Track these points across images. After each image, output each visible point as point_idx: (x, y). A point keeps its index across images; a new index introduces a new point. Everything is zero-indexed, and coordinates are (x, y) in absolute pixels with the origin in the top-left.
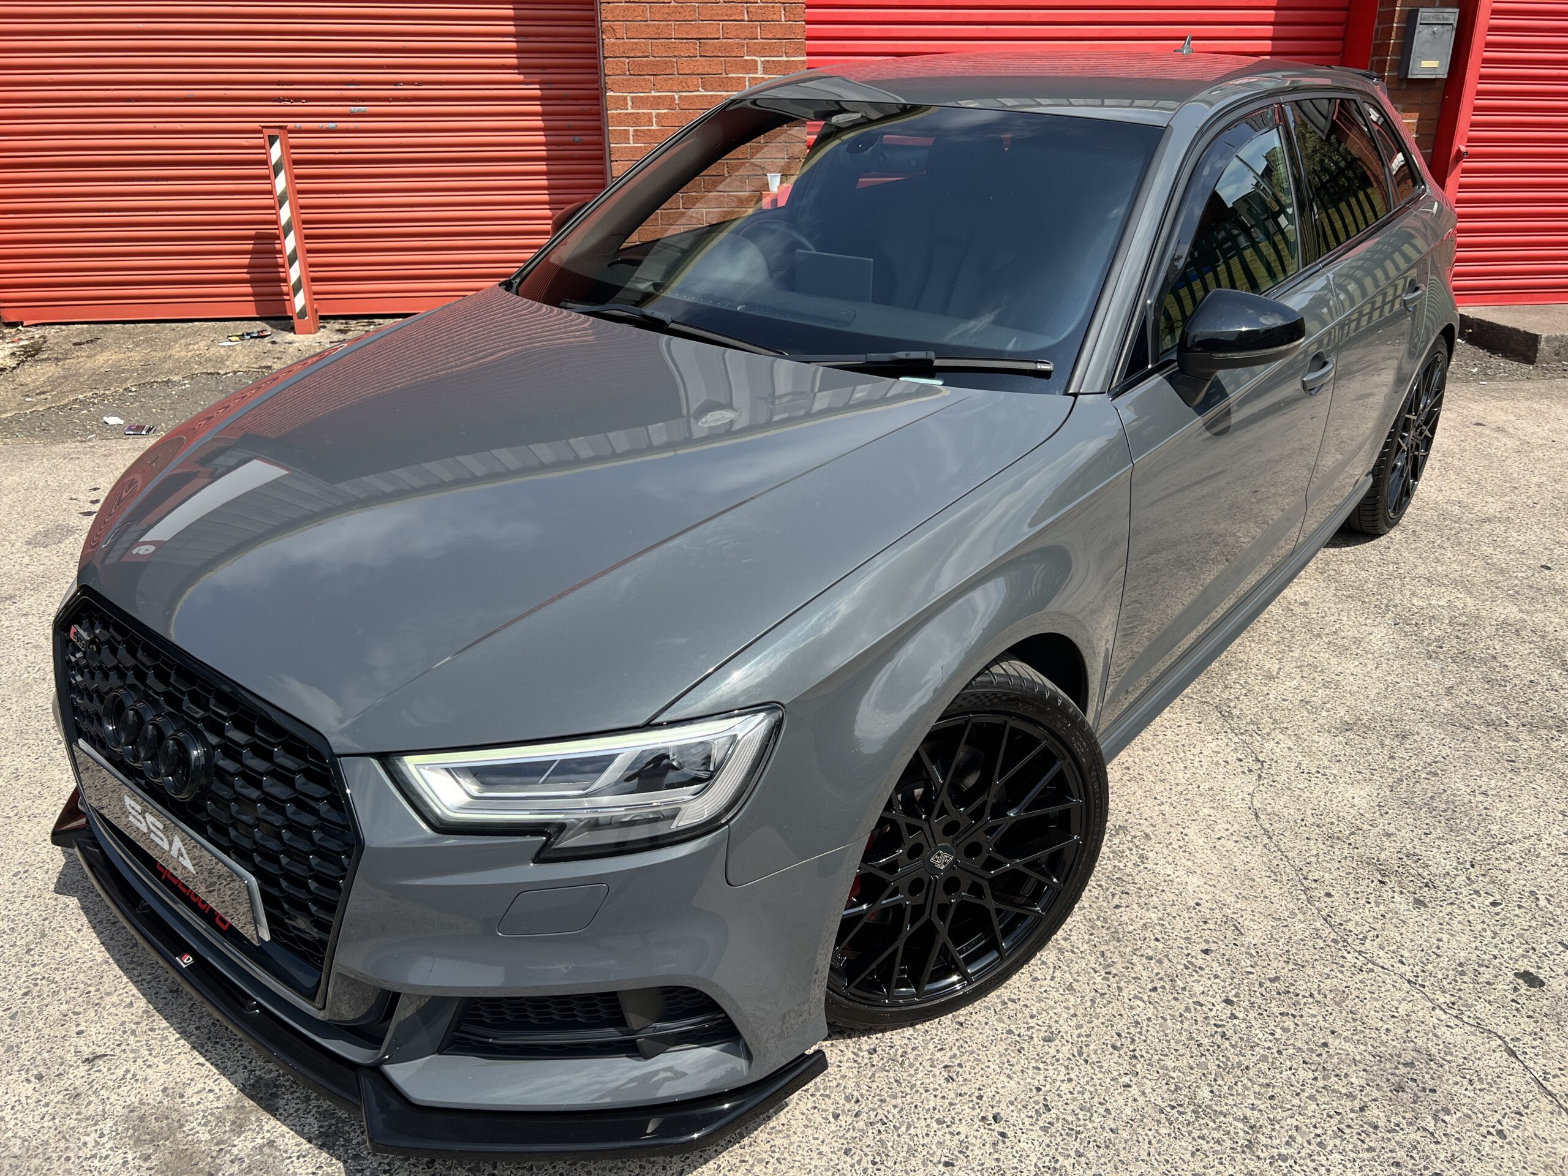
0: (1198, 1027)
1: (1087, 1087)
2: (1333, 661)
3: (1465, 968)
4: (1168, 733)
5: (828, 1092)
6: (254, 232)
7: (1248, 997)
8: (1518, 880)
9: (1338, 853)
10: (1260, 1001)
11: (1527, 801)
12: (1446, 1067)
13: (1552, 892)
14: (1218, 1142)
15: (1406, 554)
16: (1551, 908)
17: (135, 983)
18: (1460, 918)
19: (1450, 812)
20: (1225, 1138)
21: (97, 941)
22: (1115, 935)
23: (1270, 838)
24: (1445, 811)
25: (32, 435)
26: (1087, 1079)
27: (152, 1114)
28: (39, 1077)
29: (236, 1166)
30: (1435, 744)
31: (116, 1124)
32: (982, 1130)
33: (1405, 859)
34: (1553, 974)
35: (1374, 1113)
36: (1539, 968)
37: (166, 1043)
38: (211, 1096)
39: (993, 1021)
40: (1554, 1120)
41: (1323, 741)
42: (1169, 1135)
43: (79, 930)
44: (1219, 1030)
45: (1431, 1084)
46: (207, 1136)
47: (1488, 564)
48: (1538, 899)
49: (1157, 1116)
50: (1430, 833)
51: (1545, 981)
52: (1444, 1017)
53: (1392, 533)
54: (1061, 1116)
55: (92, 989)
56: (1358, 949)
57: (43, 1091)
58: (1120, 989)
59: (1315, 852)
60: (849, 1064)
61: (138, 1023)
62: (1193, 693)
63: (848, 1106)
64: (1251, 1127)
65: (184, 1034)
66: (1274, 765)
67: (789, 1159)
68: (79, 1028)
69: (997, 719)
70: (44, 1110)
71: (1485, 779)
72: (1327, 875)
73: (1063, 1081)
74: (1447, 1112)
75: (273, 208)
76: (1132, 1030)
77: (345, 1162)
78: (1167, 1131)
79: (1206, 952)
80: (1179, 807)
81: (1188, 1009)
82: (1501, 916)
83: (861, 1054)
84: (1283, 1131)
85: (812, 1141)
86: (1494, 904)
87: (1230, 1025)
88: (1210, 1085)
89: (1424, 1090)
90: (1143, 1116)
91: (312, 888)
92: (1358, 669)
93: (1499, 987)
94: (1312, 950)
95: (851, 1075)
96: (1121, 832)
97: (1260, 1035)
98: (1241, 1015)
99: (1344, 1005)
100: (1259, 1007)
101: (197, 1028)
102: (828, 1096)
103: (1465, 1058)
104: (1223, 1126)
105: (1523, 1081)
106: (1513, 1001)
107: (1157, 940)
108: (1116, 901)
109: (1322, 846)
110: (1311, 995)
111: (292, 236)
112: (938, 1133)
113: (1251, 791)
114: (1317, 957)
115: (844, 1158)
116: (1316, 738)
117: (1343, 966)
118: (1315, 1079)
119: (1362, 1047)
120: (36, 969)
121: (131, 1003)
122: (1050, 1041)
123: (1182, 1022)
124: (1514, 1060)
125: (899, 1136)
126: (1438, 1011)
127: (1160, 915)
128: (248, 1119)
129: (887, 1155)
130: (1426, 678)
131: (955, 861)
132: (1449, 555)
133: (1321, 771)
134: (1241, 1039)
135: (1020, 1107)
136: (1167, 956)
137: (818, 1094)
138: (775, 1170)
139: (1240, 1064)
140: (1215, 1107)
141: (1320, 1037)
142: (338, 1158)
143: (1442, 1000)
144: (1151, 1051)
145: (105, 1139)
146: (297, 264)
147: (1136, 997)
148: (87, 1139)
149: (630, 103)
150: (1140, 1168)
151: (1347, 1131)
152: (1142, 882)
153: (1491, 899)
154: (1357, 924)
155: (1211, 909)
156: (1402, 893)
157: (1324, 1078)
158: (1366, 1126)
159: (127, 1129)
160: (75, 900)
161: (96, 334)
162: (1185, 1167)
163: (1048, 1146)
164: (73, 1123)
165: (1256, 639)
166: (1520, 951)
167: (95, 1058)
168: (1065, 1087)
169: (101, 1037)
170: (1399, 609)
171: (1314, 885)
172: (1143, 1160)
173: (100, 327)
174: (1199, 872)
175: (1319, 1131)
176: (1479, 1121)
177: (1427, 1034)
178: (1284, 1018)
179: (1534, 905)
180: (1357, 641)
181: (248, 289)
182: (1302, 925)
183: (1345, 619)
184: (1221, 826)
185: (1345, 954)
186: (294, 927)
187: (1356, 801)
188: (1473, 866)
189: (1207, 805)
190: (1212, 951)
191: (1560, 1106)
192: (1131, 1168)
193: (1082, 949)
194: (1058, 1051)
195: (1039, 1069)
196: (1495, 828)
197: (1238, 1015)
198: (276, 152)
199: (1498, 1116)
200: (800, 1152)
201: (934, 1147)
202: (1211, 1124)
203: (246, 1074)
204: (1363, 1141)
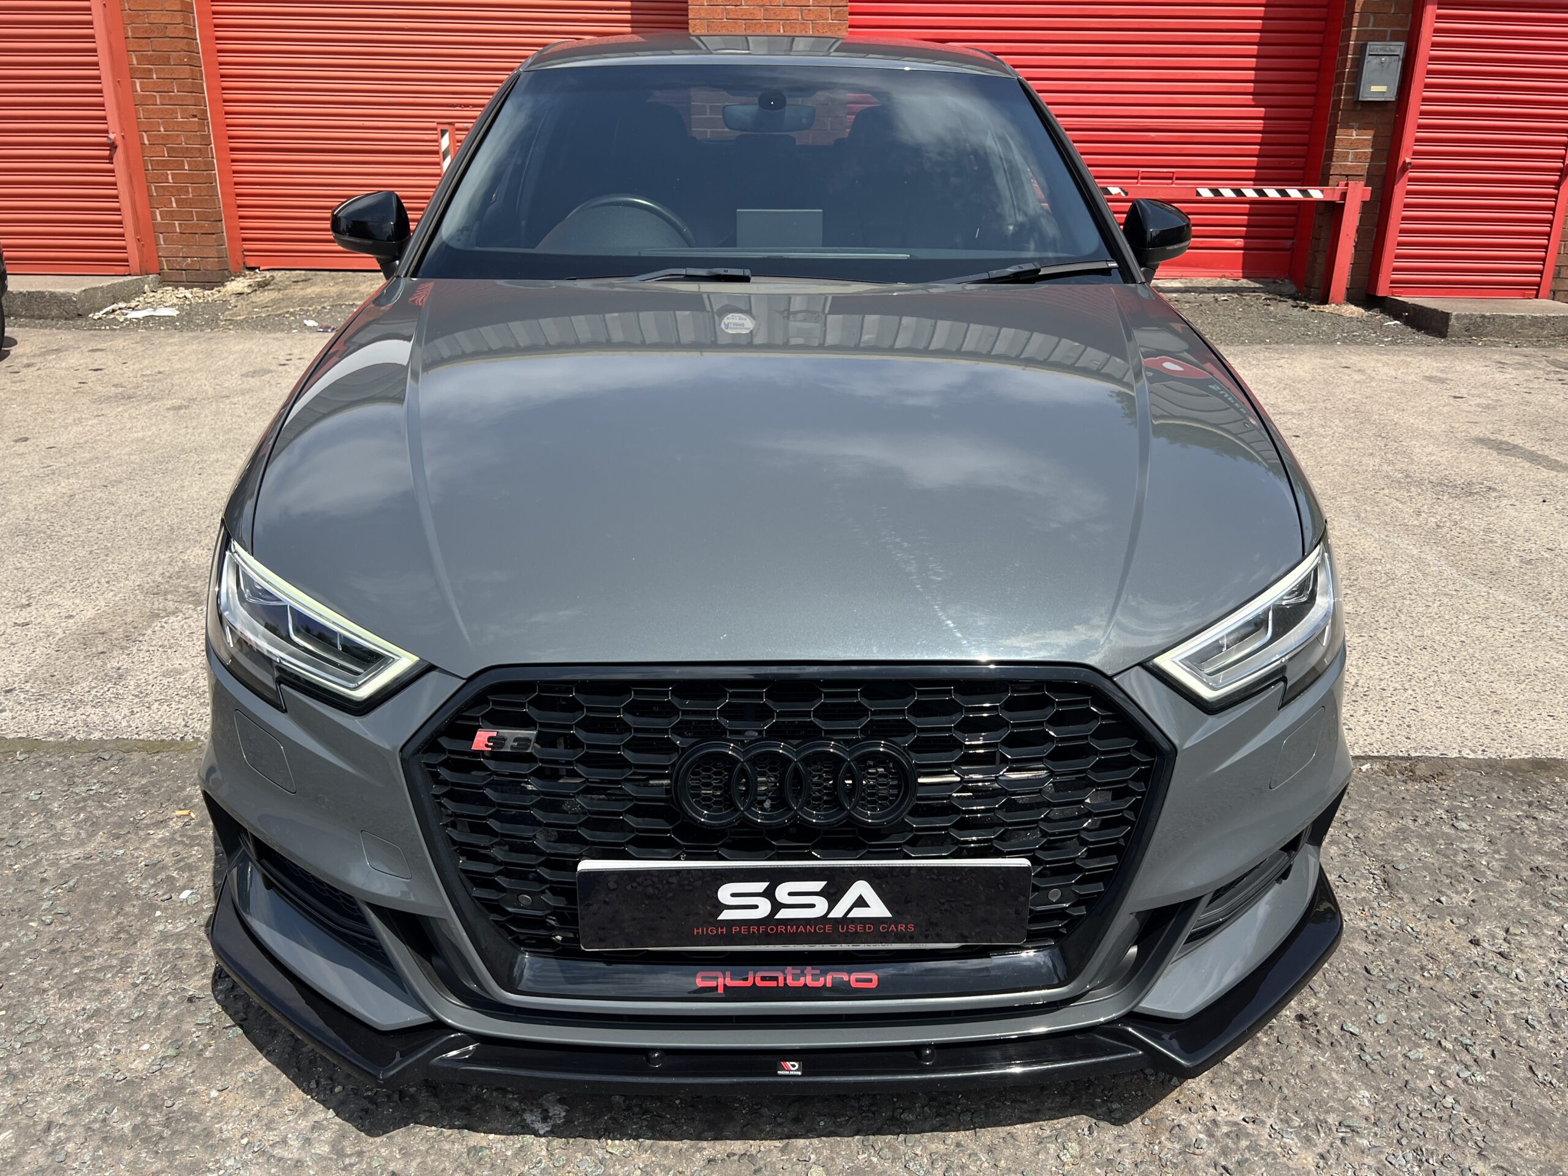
25: (256, 330)
149: (708, 110)
161: (309, 276)
173: (313, 272)
198: (445, 142)
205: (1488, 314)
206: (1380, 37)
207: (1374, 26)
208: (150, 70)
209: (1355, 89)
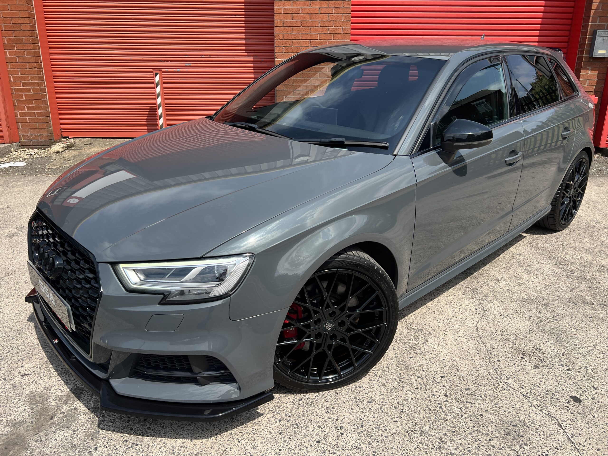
0: (431, 403)
1: (380, 420)
2: (526, 276)
3: (549, 393)
4: (450, 297)
5: (279, 412)
6: (149, 107)
7: (454, 394)
8: (581, 362)
9: (507, 345)
10: (459, 396)
11: (594, 333)
12: (531, 428)
13: (595, 368)
14: (427, 446)
15: (568, 238)
16: (593, 374)
17: (45, 352)
18: (552, 374)
19: (559, 335)
20: (430, 444)
21: (37, 337)
22: (407, 368)
23: (480, 338)
24: (557, 334)
26: (381, 417)
27: (38, 395)
28: (5, 379)
29: (62, 415)
30: (560, 309)
31: (25, 397)
32: (335, 431)
33: (535, 350)
34: (587, 398)
35: (495, 442)
36: (581, 395)
37: (50, 372)
38: (60, 391)
39: (350, 394)
40: (571, 453)
41: (513, 305)
42: (408, 441)
43: (32, 333)
44: (440, 405)
45: (522, 434)
46: (55, 404)
47: (602, 244)
48: (588, 370)
49: (405, 434)
50: (549, 342)
51: (583, 400)
52: (535, 410)
53: (564, 231)
54: (367, 429)
55: (30, 353)
56: (505, 381)
57: (4, 384)
58: (403, 387)
59: (497, 345)
60: (290, 403)
61: (42, 365)
62: (464, 284)
63: (285, 418)
64: (442, 442)
65: (57, 370)
66: (490, 312)
67: (258, 433)
68: (23, 365)
69: (350, 272)
70: (3, 390)
71: (578, 323)
72: (500, 354)
73: (371, 417)
74: (526, 445)
75: (155, 99)
76: (404, 402)
77: (99, 418)
78: (407, 439)
79: (442, 377)
80: (446, 324)
81: (429, 397)
82: (570, 375)
83: (296, 400)
84: (455, 444)
85: (268, 428)
86: (568, 370)
87: (444, 404)
88: (430, 425)
89: (518, 436)
90: (399, 433)
91: (88, 311)
92: (535, 279)
93: (562, 401)
94: (486, 380)
95: (290, 407)
96: (420, 331)
97: (456, 409)
98: (450, 401)
99: (493, 401)
100: (458, 399)
101: (61, 369)
102: (279, 414)
103: (539, 426)
104: (431, 440)
105: (562, 437)
106: (566, 406)
107: (423, 371)
108: (411, 356)
109: (501, 343)
110: (481, 396)
111: (161, 108)
112: (317, 431)
113: (477, 321)
114: (487, 383)
115: (279, 435)
116: (510, 303)
117: (497, 387)
118: (474, 427)
119: (497, 417)
120: (14, 345)
121: (42, 358)
122: (370, 403)
123: (425, 401)
124: (560, 428)
125: (302, 430)
126: (533, 407)
127: (427, 362)
128: (70, 400)
129: (295, 436)
130: (563, 285)
131: (334, 327)
132: (586, 240)
133: (509, 316)
134: (447, 409)
135: (351, 425)
136: (426, 377)
137: (275, 412)
138: (252, 437)
139: (444, 418)
140: (429, 433)
141: (480, 412)
142: (97, 416)
143: (536, 403)
144: (409, 410)
145: (20, 401)
146: (162, 119)
147: (409, 390)
148: (14, 401)
150: (393, 451)
151: (481, 447)
152: (423, 349)
153: (568, 368)
154: (507, 372)
155: (449, 362)
156: (530, 362)
157: (477, 427)
158: (490, 446)
159: (29, 399)
160: (33, 324)
161: (93, 142)
162: (411, 453)
163: (359, 439)
164: (11, 395)
165: (496, 266)
166: (575, 388)
167: (25, 375)
168: (371, 420)
169: (29, 368)
170: (559, 259)
171: (494, 357)
172: (394, 449)
173: (94, 139)
174: (447, 348)
175: (470, 446)
176: (539, 450)
177: (526, 415)
178: (467, 404)
179: (585, 372)
180: (538, 269)
181: (145, 127)
182: (485, 371)
183: (535, 261)
184: (462, 332)
185: (499, 383)
186: (84, 326)
187: (520, 327)
188: (563, 355)
189: (458, 324)
190: (445, 377)
191: (576, 448)
192: (389, 451)
193: (392, 371)
194: (372, 407)
195: (363, 412)
196: (576, 342)
197: (449, 401)
198: (157, 79)
199: (548, 449)
200: (263, 432)
201: (314, 435)
202: (426, 439)
203: (74, 385)
204: (487, 452)
206: (602, 28)
207: (599, 22)
208: (14, 46)
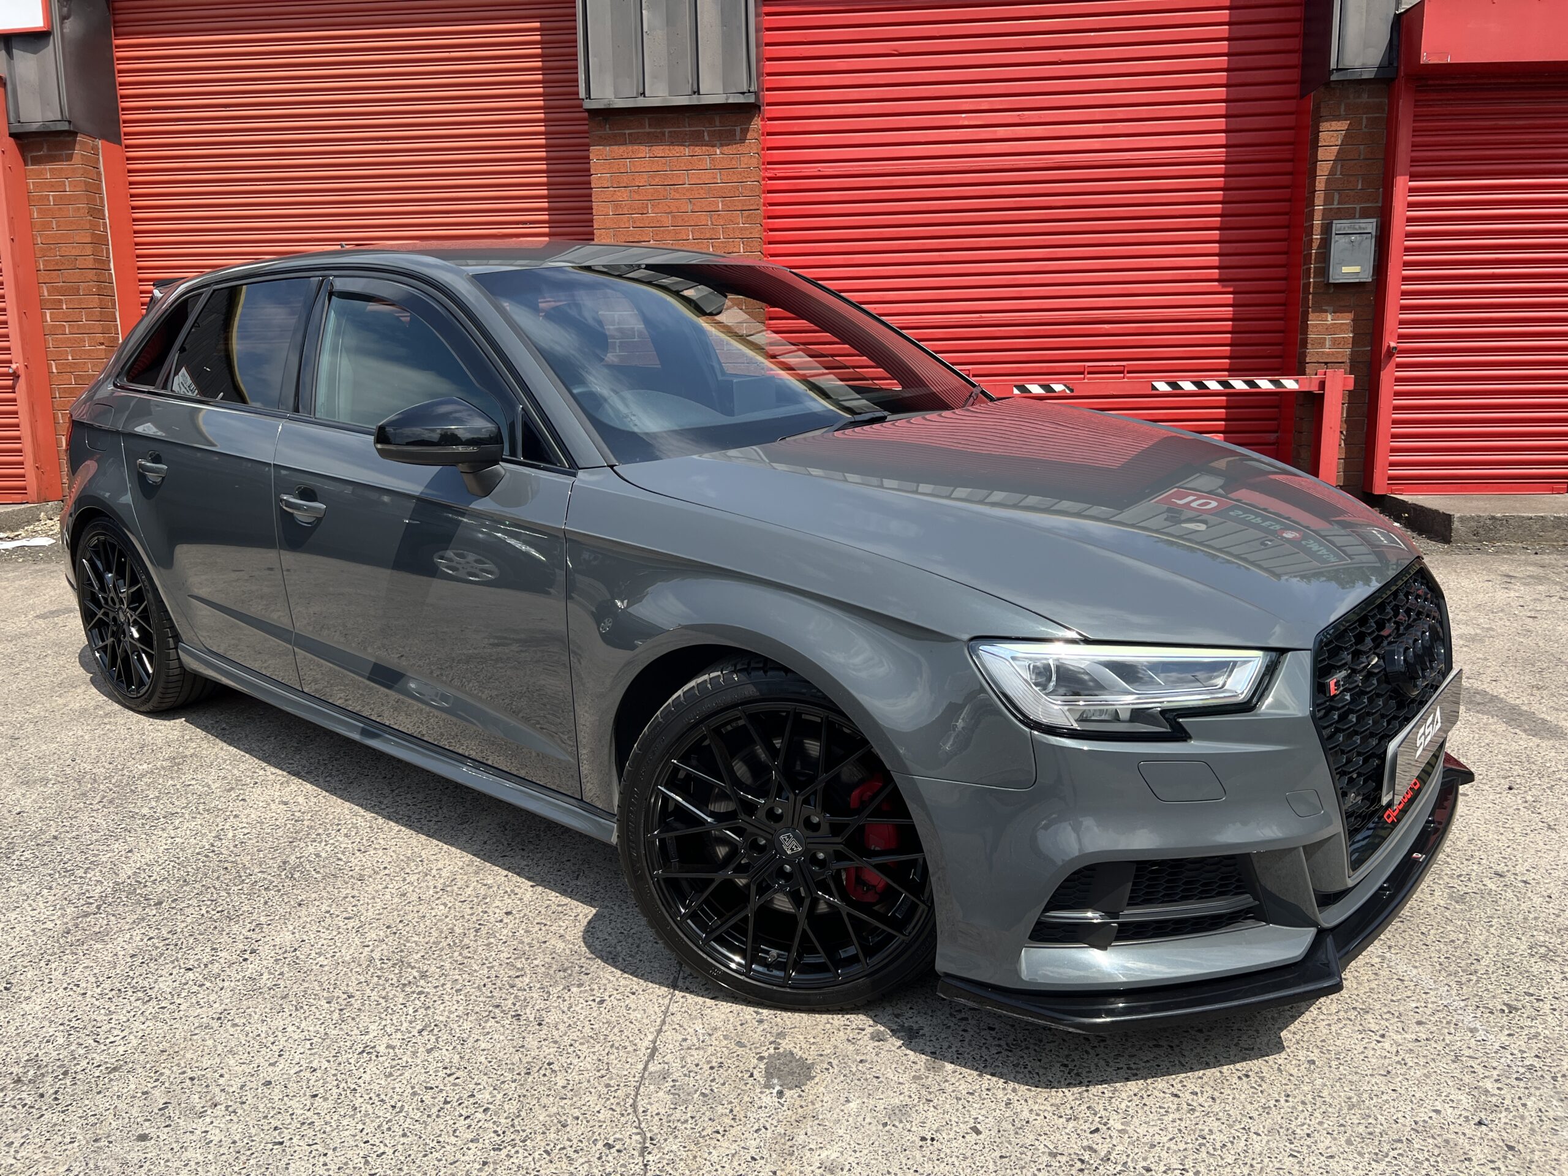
205: (1499, 515)
209: (1323, 271)
